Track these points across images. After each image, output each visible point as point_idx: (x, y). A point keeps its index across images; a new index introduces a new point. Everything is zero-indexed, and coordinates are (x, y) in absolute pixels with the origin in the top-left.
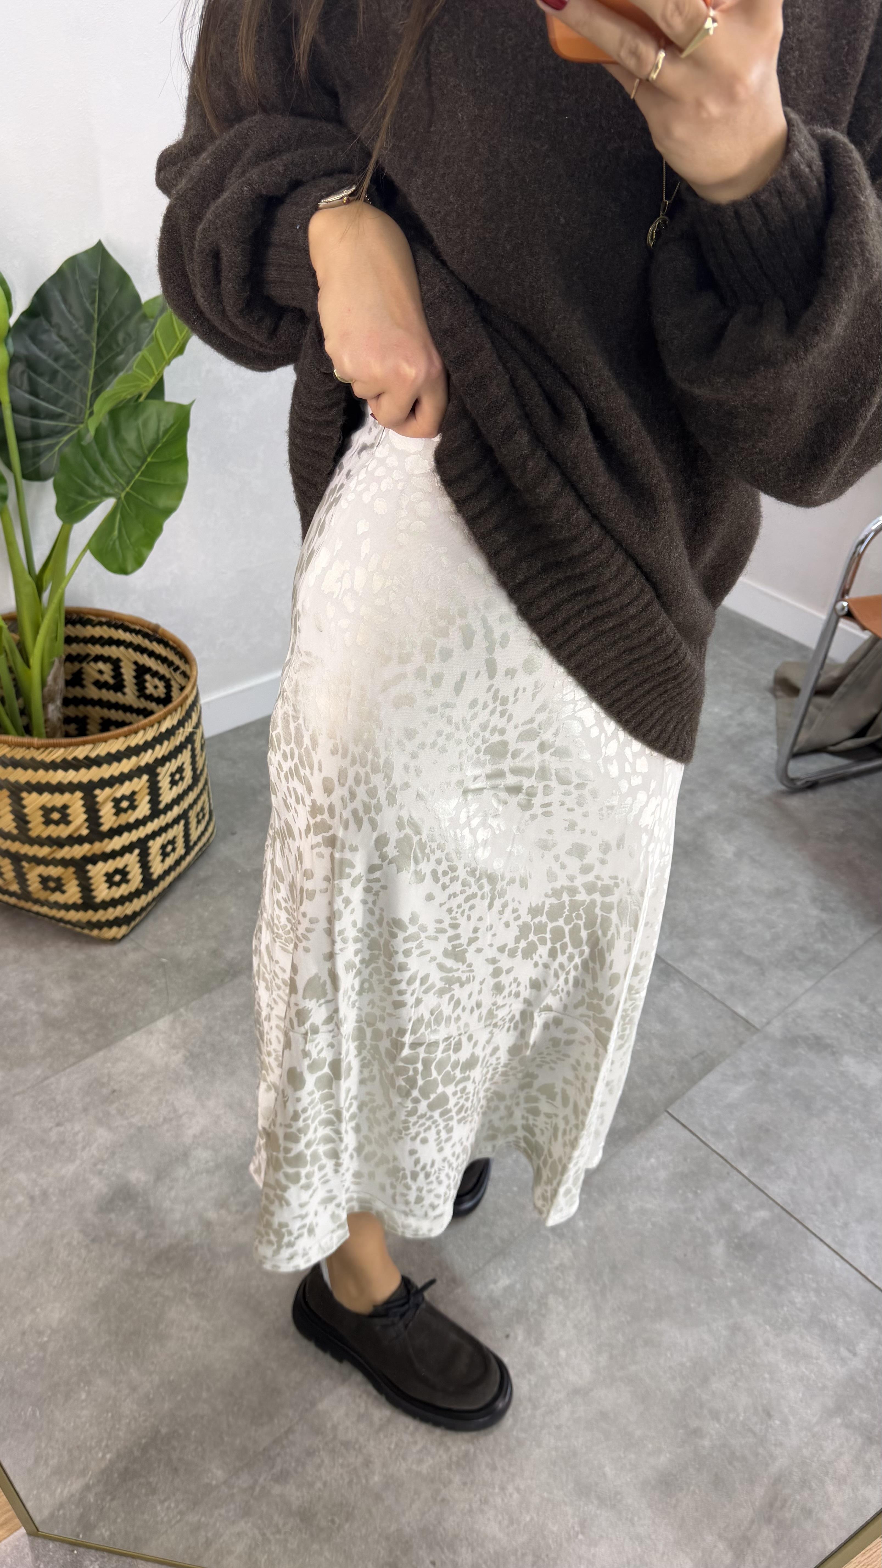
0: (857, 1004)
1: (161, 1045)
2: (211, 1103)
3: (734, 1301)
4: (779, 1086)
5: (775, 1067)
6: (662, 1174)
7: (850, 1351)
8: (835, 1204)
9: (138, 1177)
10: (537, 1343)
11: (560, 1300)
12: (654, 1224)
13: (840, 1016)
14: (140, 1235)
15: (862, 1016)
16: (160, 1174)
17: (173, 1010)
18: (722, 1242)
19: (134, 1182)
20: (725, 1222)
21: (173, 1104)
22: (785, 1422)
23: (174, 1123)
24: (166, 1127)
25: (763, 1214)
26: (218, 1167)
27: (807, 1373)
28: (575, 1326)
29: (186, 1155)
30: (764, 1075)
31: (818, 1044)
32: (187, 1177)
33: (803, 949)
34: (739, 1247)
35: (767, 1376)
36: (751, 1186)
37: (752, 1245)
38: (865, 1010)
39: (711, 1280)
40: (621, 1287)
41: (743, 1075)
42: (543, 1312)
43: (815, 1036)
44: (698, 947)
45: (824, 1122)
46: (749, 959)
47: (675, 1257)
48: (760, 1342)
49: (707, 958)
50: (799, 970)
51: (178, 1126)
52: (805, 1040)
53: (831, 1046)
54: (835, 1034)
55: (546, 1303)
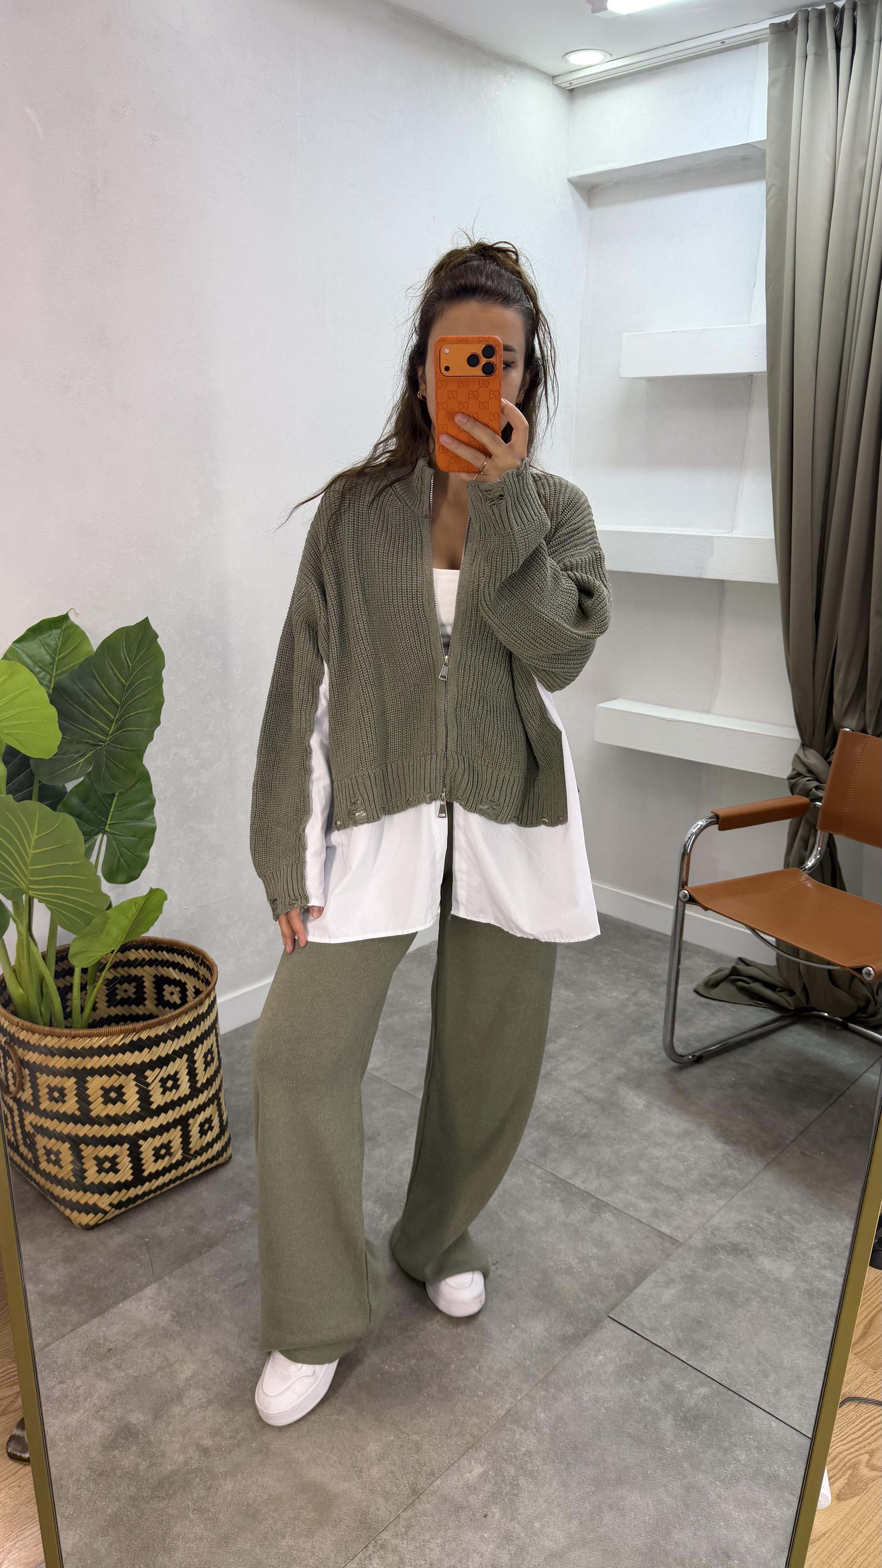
0: (765, 1215)
1: (149, 1308)
2: (199, 1351)
3: (685, 1465)
4: (705, 1286)
5: (700, 1271)
6: (610, 1368)
8: (766, 1375)
9: (136, 1418)
10: (513, 1519)
11: (531, 1480)
12: (606, 1410)
13: (751, 1226)
14: (143, 1466)
15: (770, 1224)
16: (158, 1414)
17: (159, 1278)
18: (669, 1416)
19: (135, 1423)
20: (670, 1400)
21: (165, 1355)
23: (167, 1370)
24: (160, 1374)
25: (703, 1390)
26: (210, 1402)
27: (757, 1517)
28: (546, 1501)
29: (180, 1395)
30: (691, 1279)
31: (735, 1249)
32: (183, 1413)
33: (712, 1176)
34: (685, 1419)
35: (722, 1524)
36: (690, 1368)
37: (696, 1417)
38: (773, 1219)
39: (663, 1449)
40: (583, 1464)
41: (672, 1280)
42: (516, 1492)
43: (732, 1244)
44: (622, 1183)
45: (748, 1311)
46: (667, 1188)
47: (629, 1433)
48: (713, 1496)
49: (631, 1190)
50: (712, 1192)
51: (171, 1372)
52: (723, 1247)
53: (747, 1250)
54: (749, 1240)
55: (518, 1484)
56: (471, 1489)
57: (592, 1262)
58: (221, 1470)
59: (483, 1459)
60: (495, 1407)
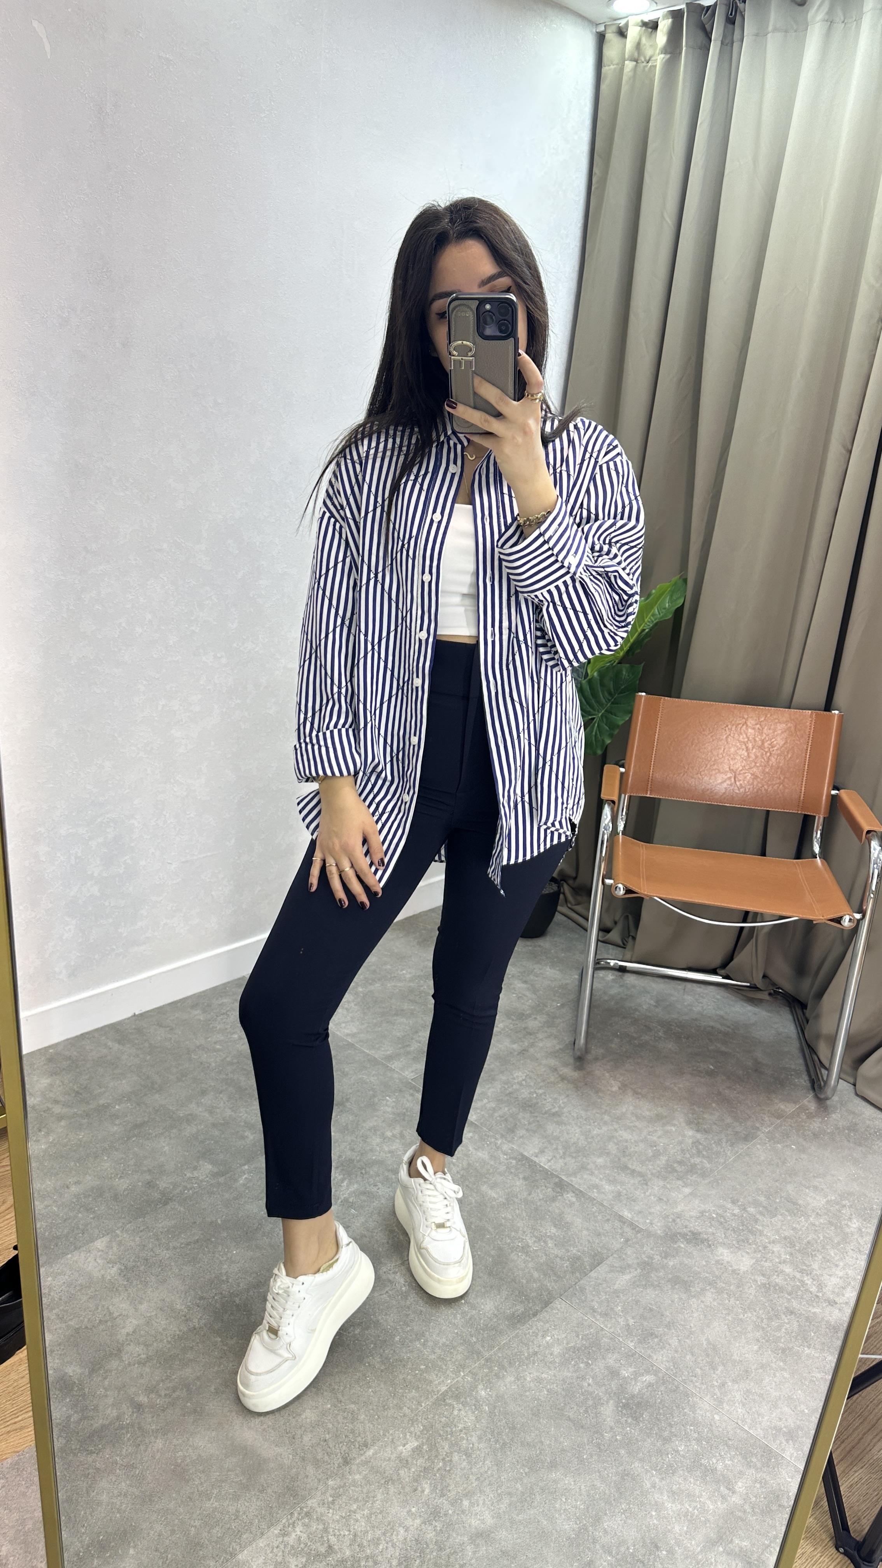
0: (729, 1205)
1: (98, 1260)
2: (143, 1307)
3: (623, 1452)
4: (661, 1274)
5: (657, 1258)
6: (556, 1350)
7: (729, 1489)
8: (714, 1369)
10: (442, 1495)
11: (464, 1457)
12: (548, 1391)
13: (714, 1216)
14: (75, 1417)
15: (734, 1215)
16: (95, 1367)
17: (110, 1232)
18: (611, 1402)
19: (71, 1374)
20: (614, 1386)
21: (108, 1308)
22: (671, 1552)
23: (109, 1324)
24: (102, 1327)
25: (649, 1378)
26: (149, 1359)
27: (691, 1509)
28: (477, 1479)
29: (119, 1351)
30: (647, 1266)
31: (695, 1238)
32: (120, 1368)
33: (680, 1163)
34: (626, 1406)
35: (654, 1513)
37: (639, 1405)
38: (736, 1211)
39: (602, 1435)
40: (520, 1444)
41: (629, 1266)
42: (448, 1469)
43: (693, 1234)
44: (588, 1164)
45: (702, 1301)
46: (633, 1171)
47: (569, 1416)
48: (648, 1485)
49: (596, 1172)
50: (678, 1179)
51: (112, 1326)
52: (684, 1236)
53: (707, 1240)
54: (711, 1230)
55: (451, 1461)
56: (404, 1463)
57: (549, 1242)
58: (154, 1427)
59: (418, 1433)
60: (437, 1382)
